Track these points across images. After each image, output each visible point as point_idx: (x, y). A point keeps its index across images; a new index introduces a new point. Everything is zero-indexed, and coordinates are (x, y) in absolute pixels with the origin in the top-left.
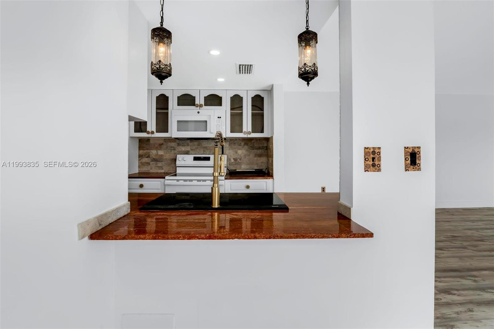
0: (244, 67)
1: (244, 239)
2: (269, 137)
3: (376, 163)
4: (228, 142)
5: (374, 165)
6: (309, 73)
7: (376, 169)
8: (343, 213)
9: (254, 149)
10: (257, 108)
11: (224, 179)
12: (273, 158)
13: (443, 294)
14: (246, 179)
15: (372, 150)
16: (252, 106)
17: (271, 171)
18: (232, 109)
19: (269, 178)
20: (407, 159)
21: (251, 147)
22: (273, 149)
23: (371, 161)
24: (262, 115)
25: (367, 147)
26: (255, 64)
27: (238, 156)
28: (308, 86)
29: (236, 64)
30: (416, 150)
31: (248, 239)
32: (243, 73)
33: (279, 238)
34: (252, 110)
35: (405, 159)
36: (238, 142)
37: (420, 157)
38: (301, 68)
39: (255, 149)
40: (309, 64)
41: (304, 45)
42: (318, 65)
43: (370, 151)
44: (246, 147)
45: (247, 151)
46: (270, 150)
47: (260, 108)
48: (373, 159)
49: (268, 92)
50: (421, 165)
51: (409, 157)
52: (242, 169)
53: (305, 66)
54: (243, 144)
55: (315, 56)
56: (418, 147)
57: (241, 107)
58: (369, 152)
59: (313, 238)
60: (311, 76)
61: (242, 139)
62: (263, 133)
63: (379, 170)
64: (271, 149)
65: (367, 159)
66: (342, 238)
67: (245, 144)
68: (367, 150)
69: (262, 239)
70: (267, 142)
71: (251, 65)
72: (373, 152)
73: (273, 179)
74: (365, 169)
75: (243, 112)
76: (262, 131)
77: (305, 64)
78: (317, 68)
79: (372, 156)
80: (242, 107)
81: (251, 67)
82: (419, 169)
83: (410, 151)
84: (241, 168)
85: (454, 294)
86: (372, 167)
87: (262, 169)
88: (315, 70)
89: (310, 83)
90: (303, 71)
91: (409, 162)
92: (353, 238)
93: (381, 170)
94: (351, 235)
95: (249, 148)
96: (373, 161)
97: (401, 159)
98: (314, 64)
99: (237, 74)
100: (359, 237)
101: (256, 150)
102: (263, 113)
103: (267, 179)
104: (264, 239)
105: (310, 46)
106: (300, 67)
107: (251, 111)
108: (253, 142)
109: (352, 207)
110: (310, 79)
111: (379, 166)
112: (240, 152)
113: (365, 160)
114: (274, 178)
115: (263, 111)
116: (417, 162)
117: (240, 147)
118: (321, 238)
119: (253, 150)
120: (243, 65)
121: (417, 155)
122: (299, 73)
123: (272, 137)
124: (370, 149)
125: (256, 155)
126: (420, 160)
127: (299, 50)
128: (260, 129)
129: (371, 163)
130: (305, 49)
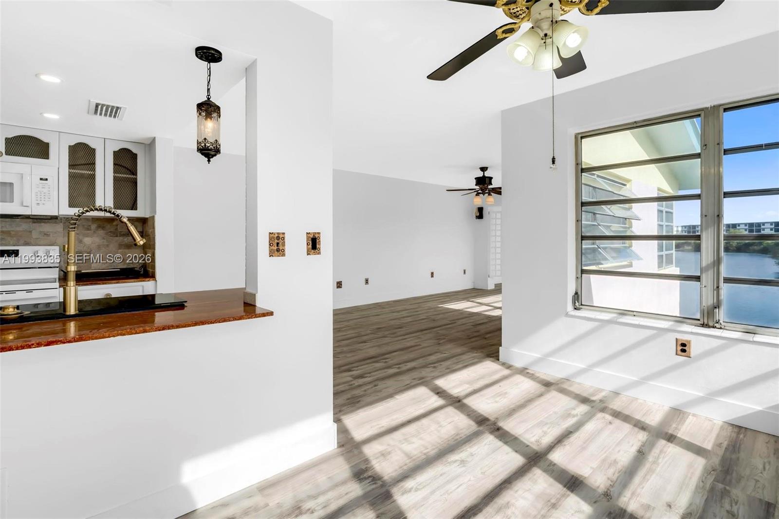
0: (104, 108)
1: (130, 335)
2: (147, 216)
3: (280, 248)
4: (61, 224)
5: (278, 250)
6: (211, 150)
7: (280, 254)
8: (249, 301)
9: (117, 236)
10: (124, 170)
11: (58, 287)
12: (154, 249)
13: (357, 380)
14: (103, 284)
15: (276, 235)
16: (114, 164)
17: (151, 270)
18: (71, 166)
19: (147, 279)
20: (309, 244)
21: (110, 232)
22: (155, 235)
23: (276, 246)
24: (135, 183)
25: (271, 232)
26: (126, 108)
27: (84, 247)
28: (209, 163)
29: (90, 101)
30: (317, 236)
31: (135, 334)
32: (101, 114)
33: (174, 329)
34: (115, 172)
35: (307, 244)
36: (84, 224)
37: (320, 241)
38: (200, 143)
39: (120, 236)
40: (211, 140)
41: (204, 114)
42: (221, 142)
43: (274, 236)
44: (101, 232)
45: (104, 239)
46: (150, 238)
47: (130, 171)
48: (278, 244)
49: (145, 147)
50: (321, 249)
51: (311, 242)
52: (93, 269)
53: (205, 141)
54: (94, 226)
55: (217, 130)
56: (318, 233)
57: (92, 165)
58: (273, 238)
59: (213, 323)
60: (213, 153)
61: (92, 218)
62: (136, 210)
63: (284, 255)
64: (151, 236)
65: (271, 245)
66: (244, 319)
67: (99, 227)
68: (271, 235)
69: (154, 331)
70: (142, 224)
71: (118, 108)
72: (277, 237)
73: (156, 281)
74: (270, 254)
75: (96, 173)
76: (134, 207)
77: (205, 139)
78: (220, 145)
79: (276, 241)
80: (94, 164)
81: (119, 110)
82: (319, 253)
83: (312, 236)
84: (91, 268)
85: (366, 377)
86: (276, 252)
87: (134, 268)
88: (217, 147)
89: (211, 160)
90: (202, 147)
91: (310, 246)
92: (254, 318)
93: (286, 255)
94: (252, 316)
95: (107, 234)
96: (277, 246)
97: (303, 244)
98: (216, 140)
99: (88, 113)
100: (260, 317)
101: (121, 238)
102: (136, 179)
103: (144, 281)
104: (156, 331)
105: (211, 118)
106: (199, 141)
107: (112, 174)
108: (114, 223)
109: (257, 293)
110: (211, 156)
111: (284, 250)
112: (87, 240)
113: (270, 245)
114: (157, 279)
115: (136, 175)
116: (318, 246)
117: (88, 232)
118: (222, 322)
119: (116, 238)
120: (103, 105)
121: (317, 240)
122: (198, 147)
123: (153, 218)
124: (274, 234)
125: (122, 245)
126: (320, 245)
127: (198, 120)
128: (130, 204)
129: (276, 248)
130: (205, 120)
